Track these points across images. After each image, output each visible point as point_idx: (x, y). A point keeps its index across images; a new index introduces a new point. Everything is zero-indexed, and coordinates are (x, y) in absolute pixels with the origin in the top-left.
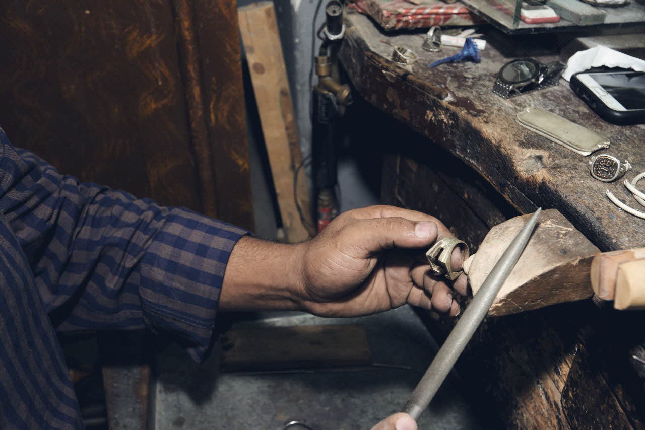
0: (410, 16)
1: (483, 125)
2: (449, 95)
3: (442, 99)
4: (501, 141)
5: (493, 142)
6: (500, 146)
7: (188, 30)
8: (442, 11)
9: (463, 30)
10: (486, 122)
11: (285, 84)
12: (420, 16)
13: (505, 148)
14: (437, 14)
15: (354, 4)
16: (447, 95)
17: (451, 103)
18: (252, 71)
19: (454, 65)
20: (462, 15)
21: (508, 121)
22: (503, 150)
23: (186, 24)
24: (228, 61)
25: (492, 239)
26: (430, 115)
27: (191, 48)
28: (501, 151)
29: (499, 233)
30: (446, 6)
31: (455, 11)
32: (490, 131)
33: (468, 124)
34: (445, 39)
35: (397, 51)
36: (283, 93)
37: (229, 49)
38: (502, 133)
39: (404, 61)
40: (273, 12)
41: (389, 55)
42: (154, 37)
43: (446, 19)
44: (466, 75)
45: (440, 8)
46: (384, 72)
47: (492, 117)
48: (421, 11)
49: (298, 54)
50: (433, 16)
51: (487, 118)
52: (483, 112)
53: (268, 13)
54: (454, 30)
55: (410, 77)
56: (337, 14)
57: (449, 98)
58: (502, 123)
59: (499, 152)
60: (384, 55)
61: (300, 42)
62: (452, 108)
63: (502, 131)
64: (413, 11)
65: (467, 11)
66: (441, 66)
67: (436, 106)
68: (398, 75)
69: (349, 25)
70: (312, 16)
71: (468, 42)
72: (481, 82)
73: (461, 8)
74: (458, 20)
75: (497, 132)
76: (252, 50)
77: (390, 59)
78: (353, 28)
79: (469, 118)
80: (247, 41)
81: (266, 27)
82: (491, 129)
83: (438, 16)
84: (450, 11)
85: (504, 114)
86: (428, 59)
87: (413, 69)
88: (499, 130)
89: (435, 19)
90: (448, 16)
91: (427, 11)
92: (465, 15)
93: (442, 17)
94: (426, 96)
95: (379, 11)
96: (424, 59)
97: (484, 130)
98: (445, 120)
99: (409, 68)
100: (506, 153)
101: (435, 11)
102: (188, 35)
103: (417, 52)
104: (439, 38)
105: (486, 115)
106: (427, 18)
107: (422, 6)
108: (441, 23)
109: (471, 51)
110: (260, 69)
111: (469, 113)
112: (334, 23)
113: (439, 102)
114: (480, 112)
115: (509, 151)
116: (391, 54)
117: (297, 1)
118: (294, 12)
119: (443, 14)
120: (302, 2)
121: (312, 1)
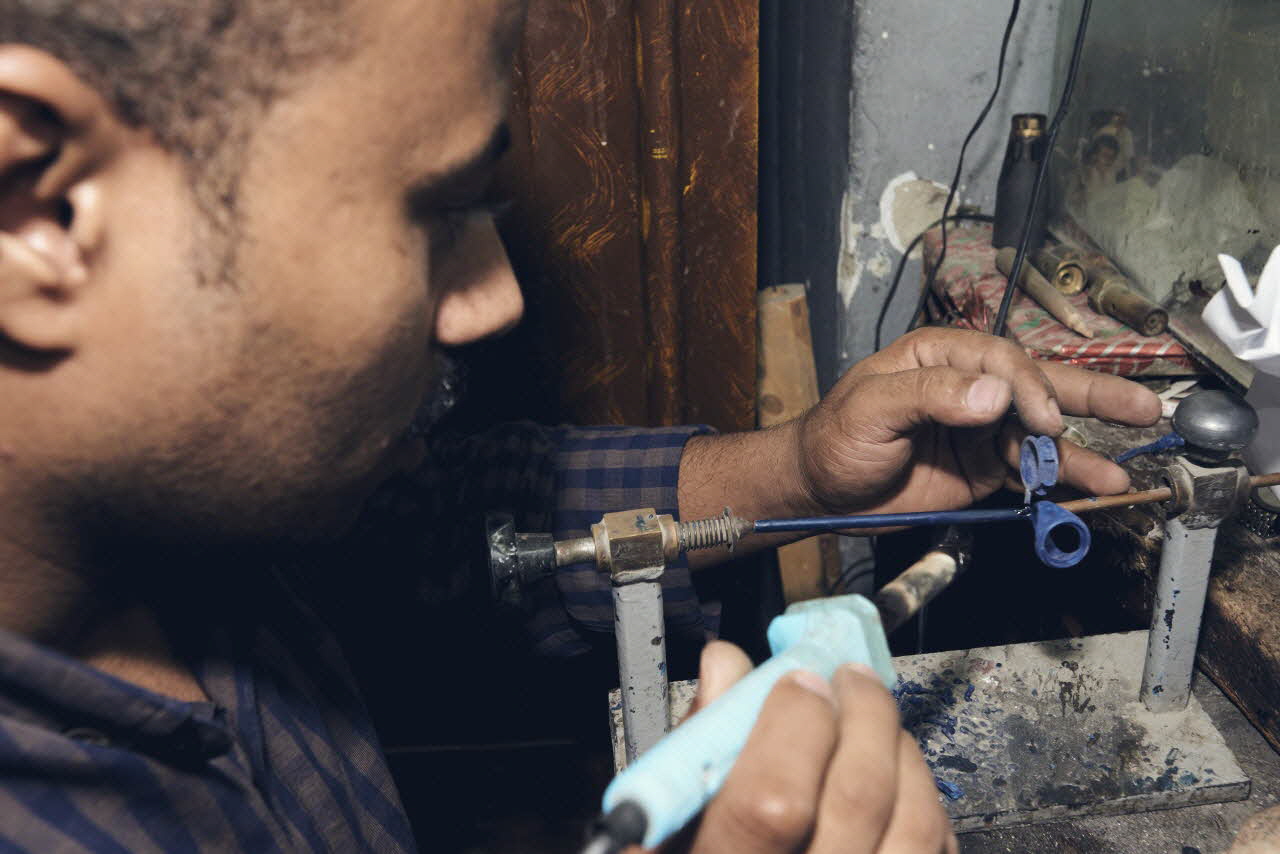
0: (1075, 359)
1: (1222, 594)
2: (1156, 526)
3: (1143, 534)
4: (1260, 631)
5: (1245, 629)
6: (1257, 640)
7: (671, 361)
8: (1135, 350)
9: (1172, 382)
10: (1230, 590)
12: (1093, 360)
13: (1268, 647)
14: (1126, 356)
16: (1152, 527)
17: (1159, 543)
18: (761, 410)
19: (1161, 457)
20: (1172, 359)
21: (1272, 590)
22: (1263, 648)
24: (732, 412)
25: (1253, 839)
27: (671, 390)
28: (1259, 649)
29: (1266, 829)
30: (1143, 341)
31: (1161, 352)
32: (1238, 609)
37: (735, 390)
38: (1262, 615)
40: (804, 309)
42: (608, 369)
43: (1142, 366)
45: (1133, 345)
47: (1240, 579)
48: (1096, 351)
50: (1119, 360)
51: (1231, 580)
53: (796, 308)
54: (1156, 382)
57: (1157, 533)
58: (1259, 590)
59: (1257, 651)
63: (1261, 611)
64: (1083, 350)
65: (1184, 353)
66: (1136, 460)
67: (1132, 547)
70: (877, 314)
73: (1172, 346)
74: (1165, 368)
75: (1251, 613)
76: (764, 372)
81: (791, 334)
82: (1239, 605)
83: (1127, 360)
84: (1151, 351)
85: (1262, 572)
86: (1110, 444)
88: (1255, 608)
90: (1146, 359)
91: (1109, 350)
92: (1179, 360)
93: (1136, 362)
94: (1110, 523)
96: (1102, 441)
97: (1226, 604)
98: (1148, 573)
100: (1270, 655)
101: (1122, 350)
102: (668, 369)
105: (1229, 573)
106: (1107, 363)
107: (1097, 340)
108: (1135, 371)
110: (775, 405)
113: (1137, 540)
115: (1277, 654)
117: (849, 286)
118: (842, 304)
119: (1138, 356)
120: (859, 290)
121: (876, 289)
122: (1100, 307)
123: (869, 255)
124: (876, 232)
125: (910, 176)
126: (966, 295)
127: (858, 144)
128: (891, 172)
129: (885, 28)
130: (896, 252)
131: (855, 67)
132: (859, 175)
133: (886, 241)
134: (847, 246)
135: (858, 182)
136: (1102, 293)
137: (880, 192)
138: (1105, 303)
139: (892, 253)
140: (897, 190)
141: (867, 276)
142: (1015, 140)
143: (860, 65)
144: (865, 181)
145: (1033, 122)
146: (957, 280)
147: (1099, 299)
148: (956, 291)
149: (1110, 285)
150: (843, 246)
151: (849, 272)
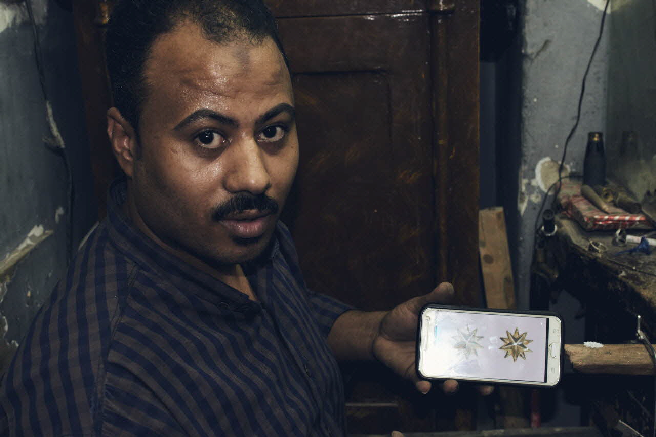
0: (604, 221)
1: (642, 290)
2: (623, 272)
3: (618, 274)
8: (627, 218)
10: (645, 288)
11: (509, 273)
12: (610, 222)
14: (624, 221)
15: (565, 212)
16: (621, 272)
17: (623, 277)
18: (483, 261)
19: (633, 254)
20: (643, 222)
23: (443, 221)
26: (610, 285)
30: (630, 215)
31: (638, 219)
33: (633, 290)
34: (629, 237)
35: (592, 244)
36: (507, 280)
38: (653, 295)
39: (597, 251)
40: (502, 216)
41: (586, 247)
42: (418, 230)
43: (631, 225)
44: (639, 261)
45: (626, 216)
46: (582, 257)
47: (650, 285)
48: (612, 218)
49: (521, 250)
50: (621, 222)
51: (646, 286)
52: (644, 283)
53: (498, 215)
55: (598, 260)
56: (550, 218)
57: (623, 274)
60: (584, 247)
61: (524, 240)
62: (624, 279)
64: (606, 218)
65: (646, 219)
66: (623, 255)
67: (614, 279)
68: (590, 259)
69: (560, 226)
71: (643, 240)
72: (650, 266)
73: (642, 217)
74: (640, 226)
75: (650, 294)
76: (484, 244)
77: (587, 249)
78: (563, 228)
79: (634, 286)
80: (481, 238)
81: (496, 227)
82: (647, 292)
83: (625, 223)
84: (633, 219)
86: (615, 251)
87: (602, 256)
88: (652, 293)
89: (622, 224)
90: (632, 222)
91: (617, 218)
93: (628, 223)
94: (608, 273)
95: (582, 217)
96: (612, 250)
97: (643, 293)
98: (620, 289)
99: (600, 255)
101: (622, 218)
102: (443, 229)
103: (608, 246)
104: (624, 237)
105: (646, 284)
106: (617, 223)
107: (611, 214)
108: (627, 227)
109: (644, 246)
110: (489, 259)
111: (634, 283)
112: (549, 225)
113: (616, 276)
114: (642, 283)
116: (588, 246)
117: (523, 207)
118: (520, 216)
119: (629, 221)
120: (527, 209)
121: (534, 209)
122: (618, 205)
123: (530, 193)
124: (534, 183)
125: (548, 159)
126: (566, 202)
127: (525, 145)
128: (540, 157)
129: (535, 97)
130: (543, 192)
131: (523, 113)
132: (526, 158)
133: (538, 187)
134: (521, 189)
135: (525, 161)
136: (618, 199)
137: (535, 165)
138: (619, 202)
139: (541, 192)
140: (543, 165)
141: (530, 202)
142: (590, 143)
143: (526, 113)
144: (528, 161)
145: (597, 135)
146: (564, 197)
147: (617, 201)
148: (563, 201)
149: (622, 196)
150: (520, 190)
151: (522, 201)
